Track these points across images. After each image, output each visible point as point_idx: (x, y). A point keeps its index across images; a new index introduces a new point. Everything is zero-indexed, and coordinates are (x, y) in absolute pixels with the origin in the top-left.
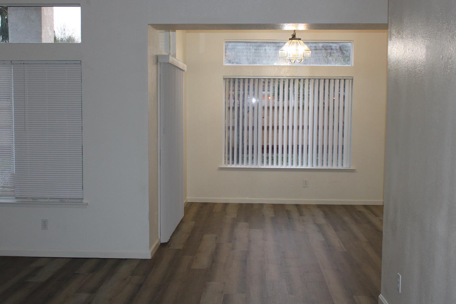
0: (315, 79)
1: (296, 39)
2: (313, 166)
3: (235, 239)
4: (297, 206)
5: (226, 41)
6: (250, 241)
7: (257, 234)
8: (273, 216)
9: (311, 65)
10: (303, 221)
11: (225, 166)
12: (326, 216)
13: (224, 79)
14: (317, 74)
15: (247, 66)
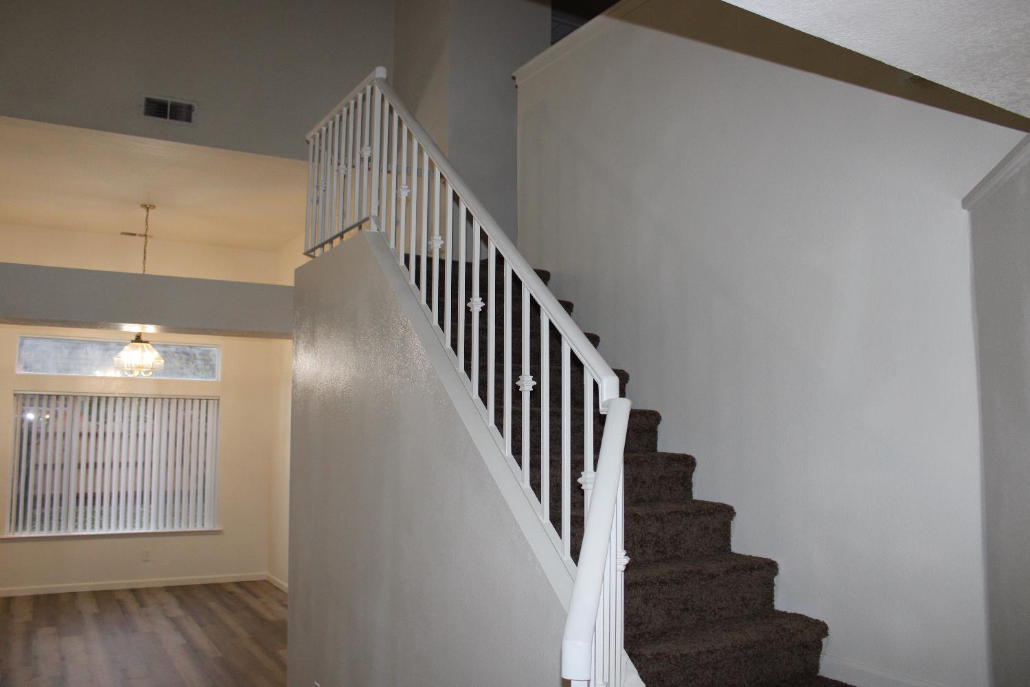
0: (163, 399)
1: (142, 342)
2: (158, 528)
3: (36, 658)
4: (134, 591)
5: (23, 335)
6: (63, 658)
7: (75, 646)
8: (96, 611)
9: (158, 378)
10: (147, 615)
11: (11, 536)
12: (182, 603)
13: (15, 395)
14: (167, 392)
15: (56, 376)
